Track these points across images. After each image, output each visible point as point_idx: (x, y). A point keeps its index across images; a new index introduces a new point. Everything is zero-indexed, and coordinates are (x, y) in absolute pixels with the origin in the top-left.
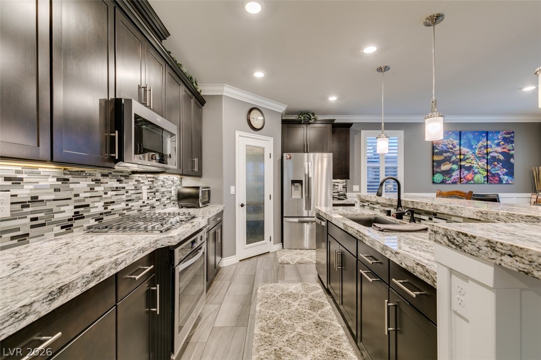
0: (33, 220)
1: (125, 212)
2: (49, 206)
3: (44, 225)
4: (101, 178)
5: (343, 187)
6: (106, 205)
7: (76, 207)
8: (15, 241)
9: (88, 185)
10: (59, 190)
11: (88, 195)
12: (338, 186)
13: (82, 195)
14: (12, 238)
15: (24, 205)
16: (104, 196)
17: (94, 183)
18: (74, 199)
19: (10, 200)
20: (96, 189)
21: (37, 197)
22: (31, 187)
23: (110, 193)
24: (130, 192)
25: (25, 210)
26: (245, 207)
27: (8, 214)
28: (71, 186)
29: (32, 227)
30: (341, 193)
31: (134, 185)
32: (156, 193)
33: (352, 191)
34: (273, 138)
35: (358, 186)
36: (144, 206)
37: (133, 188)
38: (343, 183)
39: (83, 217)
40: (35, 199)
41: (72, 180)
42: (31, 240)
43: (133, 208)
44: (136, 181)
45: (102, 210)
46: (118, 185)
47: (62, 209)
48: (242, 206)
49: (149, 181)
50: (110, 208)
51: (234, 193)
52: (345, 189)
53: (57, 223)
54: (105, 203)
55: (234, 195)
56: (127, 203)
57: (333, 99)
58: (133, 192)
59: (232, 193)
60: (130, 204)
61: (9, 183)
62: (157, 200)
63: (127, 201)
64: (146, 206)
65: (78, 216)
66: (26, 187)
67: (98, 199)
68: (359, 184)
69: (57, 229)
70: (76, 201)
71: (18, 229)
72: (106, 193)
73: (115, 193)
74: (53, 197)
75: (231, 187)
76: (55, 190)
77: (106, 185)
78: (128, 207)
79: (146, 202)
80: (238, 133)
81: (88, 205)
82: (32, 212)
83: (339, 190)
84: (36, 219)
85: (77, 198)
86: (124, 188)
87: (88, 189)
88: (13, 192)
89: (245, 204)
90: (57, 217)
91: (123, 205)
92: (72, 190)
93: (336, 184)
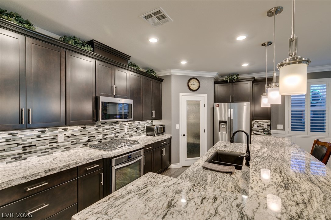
0: (71, 142)
1: (114, 138)
2: (77, 137)
3: (76, 144)
4: (101, 125)
5: (268, 126)
6: (103, 136)
7: (89, 137)
8: (66, 149)
9: (95, 128)
10: (82, 131)
11: (95, 132)
12: (263, 124)
13: (92, 133)
14: (65, 148)
15: (69, 137)
16: (102, 132)
17: (97, 127)
18: (88, 134)
19: (64, 136)
20: (98, 129)
21: (73, 134)
22: (71, 131)
23: (105, 131)
24: (117, 129)
25: (69, 139)
26: (186, 136)
27: (63, 141)
28: (87, 129)
29: (71, 145)
30: (265, 130)
31: (119, 126)
32: (134, 129)
33: (276, 128)
34: (206, 94)
35: (282, 125)
36: (125, 135)
37: (119, 127)
38: (268, 122)
39: (93, 141)
40: (72, 135)
41: (87, 127)
42: (71, 149)
43: (118, 136)
44: (121, 124)
45: (102, 138)
46: (110, 127)
47: (83, 138)
48: (184, 135)
49: (129, 123)
50: (105, 137)
51: (178, 128)
52: (270, 127)
53: (81, 143)
54: (103, 135)
55: (179, 129)
56: (115, 134)
57: (245, 65)
58: (119, 129)
59: (177, 128)
60: (117, 135)
61: (64, 130)
62: (134, 132)
63: (115, 133)
64: (127, 135)
65: (90, 140)
66: (69, 131)
67: (99, 133)
68: (283, 123)
69: (81, 145)
70: (89, 135)
71: (67, 145)
72: (103, 131)
73: (108, 130)
74: (79, 134)
75: (177, 125)
76: (80, 132)
77: (104, 128)
78: (115, 136)
79: (127, 133)
80: (181, 94)
81: (95, 136)
82: (71, 140)
83: (264, 128)
84: (73, 142)
85: (89, 134)
86: (114, 128)
87: (95, 130)
88: (65, 133)
89: (186, 134)
90: (81, 141)
91: (113, 135)
92: (87, 131)
93: (262, 123)
